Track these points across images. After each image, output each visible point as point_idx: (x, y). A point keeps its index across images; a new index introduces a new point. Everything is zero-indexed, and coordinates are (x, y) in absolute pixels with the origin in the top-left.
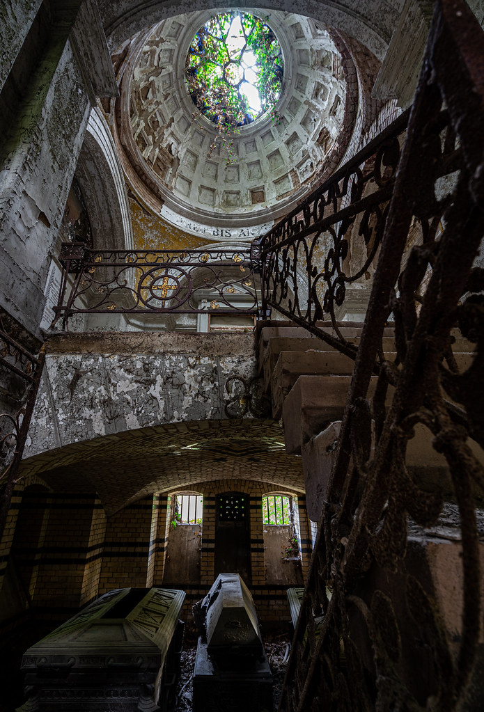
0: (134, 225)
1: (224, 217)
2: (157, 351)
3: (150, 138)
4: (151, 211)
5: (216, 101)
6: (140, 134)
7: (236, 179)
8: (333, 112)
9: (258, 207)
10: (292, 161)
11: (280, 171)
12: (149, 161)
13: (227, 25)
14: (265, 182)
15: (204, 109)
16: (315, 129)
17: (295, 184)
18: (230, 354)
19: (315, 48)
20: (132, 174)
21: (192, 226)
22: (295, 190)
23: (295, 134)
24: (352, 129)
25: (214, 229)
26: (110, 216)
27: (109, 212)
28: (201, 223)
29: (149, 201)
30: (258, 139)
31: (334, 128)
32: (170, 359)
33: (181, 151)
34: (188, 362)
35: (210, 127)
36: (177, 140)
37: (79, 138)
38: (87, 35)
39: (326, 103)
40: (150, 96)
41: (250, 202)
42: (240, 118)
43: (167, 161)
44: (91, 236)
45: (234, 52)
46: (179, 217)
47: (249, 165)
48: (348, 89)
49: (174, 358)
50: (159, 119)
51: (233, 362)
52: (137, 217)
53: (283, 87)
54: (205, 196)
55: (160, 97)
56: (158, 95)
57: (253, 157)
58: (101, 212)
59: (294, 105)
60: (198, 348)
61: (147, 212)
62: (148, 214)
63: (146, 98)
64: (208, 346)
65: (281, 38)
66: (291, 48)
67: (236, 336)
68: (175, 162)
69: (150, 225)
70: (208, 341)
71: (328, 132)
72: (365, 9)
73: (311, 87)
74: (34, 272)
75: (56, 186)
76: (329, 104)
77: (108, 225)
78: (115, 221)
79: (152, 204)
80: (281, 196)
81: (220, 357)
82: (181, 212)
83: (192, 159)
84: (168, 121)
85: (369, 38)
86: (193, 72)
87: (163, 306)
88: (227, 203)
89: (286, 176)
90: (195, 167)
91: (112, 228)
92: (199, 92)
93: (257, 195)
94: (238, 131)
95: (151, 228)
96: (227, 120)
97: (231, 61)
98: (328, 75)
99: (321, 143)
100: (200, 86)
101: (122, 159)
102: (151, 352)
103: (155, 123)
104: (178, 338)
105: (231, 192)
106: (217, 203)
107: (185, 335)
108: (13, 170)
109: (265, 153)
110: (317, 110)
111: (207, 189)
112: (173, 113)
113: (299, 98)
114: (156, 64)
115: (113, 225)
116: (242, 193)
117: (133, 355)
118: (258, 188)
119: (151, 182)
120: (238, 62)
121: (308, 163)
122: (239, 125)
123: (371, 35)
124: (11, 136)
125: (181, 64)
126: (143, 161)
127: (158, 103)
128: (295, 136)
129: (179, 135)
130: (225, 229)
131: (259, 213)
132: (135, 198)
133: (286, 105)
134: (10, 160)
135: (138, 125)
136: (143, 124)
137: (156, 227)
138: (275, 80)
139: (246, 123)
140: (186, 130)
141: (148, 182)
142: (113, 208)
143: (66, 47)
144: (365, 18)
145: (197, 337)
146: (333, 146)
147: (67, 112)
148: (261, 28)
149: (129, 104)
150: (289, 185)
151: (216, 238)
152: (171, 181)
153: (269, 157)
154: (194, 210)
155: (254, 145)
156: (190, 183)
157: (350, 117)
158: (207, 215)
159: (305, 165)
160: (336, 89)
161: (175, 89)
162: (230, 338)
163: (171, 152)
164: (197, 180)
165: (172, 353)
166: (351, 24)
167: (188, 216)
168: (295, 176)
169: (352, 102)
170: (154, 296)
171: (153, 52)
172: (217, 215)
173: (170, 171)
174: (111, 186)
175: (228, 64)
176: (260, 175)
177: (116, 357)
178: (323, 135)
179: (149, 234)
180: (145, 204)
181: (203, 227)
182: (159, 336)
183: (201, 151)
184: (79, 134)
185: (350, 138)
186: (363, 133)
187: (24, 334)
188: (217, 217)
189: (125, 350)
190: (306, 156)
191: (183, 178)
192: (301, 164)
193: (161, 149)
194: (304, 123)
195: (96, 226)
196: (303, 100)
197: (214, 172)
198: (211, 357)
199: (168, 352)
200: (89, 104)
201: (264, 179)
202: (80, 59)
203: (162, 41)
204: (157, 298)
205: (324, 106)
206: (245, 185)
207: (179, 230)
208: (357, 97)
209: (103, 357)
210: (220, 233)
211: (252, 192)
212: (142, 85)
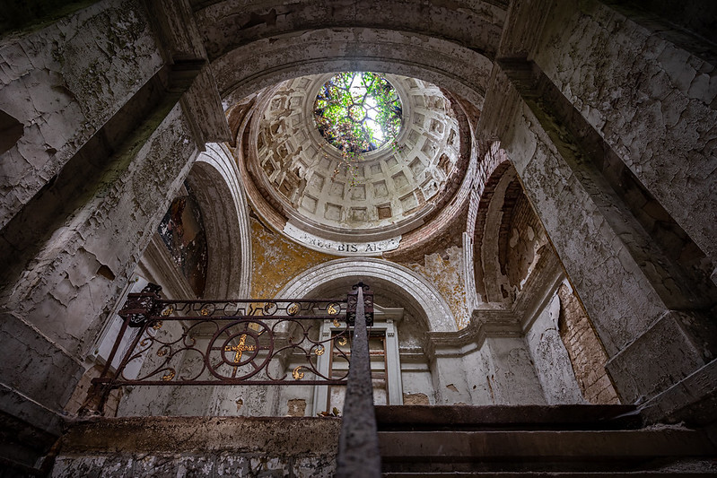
0: (254, 243)
1: (350, 233)
2: (211, 448)
3: (278, 164)
4: (273, 229)
5: (342, 134)
6: (268, 161)
7: (363, 196)
8: (450, 142)
9: (385, 223)
10: (416, 181)
11: (406, 190)
12: (276, 184)
13: (350, 80)
14: (391, 199)
15: (330, 140)
16: (436, 155)
17: (420, 201)
18: (308, 452)
19: (428, 95)
20: (256, 196)
21: (317, 242)
22: (421, 207)
23: (417, 158)
24: (469, 156)
25: (340, 244)
26: (229, 236)
27: (228, 232)
28: (327, 238)
29: (271, 219)
30: (383, 162)
31: (453, 154)
32: (226, 461)
33: (308, 174)
34: (250, 467)
35: (337, 154)
36: (304, 164)
37: (177, 183)
38: (201, 97)
39: (443, 135)
40: (280, 131)
41: (377, 217)
42: (365, 146)
43: (293, 183)
44: (207, 255)
45: (358, 97)
46: (303, 233)
47: (375, 184)
48: (460, 126)
49: (231, 460)
50: (288, 148)
51: (311, 466)
52: (258, 235)
53: (403, 123)
54: (332, 212)
55: (289, 131)
56: (288, 130)
57: (378, 177)
58: (219, 232)
59: (414, 136)
60: (267, 442)
61: (269, 229)
62: (270, 232)
63: (276, 132)
64: (281, 439)
65: (398, 88)
66: (408, 95)
67: (320, 423)
68: (302, 183)
69: (271, 242)
70: (283, 431)
71: (447, 158)
72: (461, 73)
73: (427, 123)
74: (73, 338)
75: (134, 233)
76: (445, 136)
77: (225, 244)
78: (233, 241)
79: (275, 222)
80: (408, 212)
81: (294, 457)
82: (305, 229)
83: (319, 180)
84: (296, 150)
85: (467, 93)
86: (320, 112)
87: (234, 375)
88: (354, 219)
89: (411, 194)
90: (322, 187)
91: (230, 247)
92: (326, 127)
93: (384, 211)
94: (362, 157)
95: (273, 245)
96: (352, 149)
97: (354, 104)
98: (442, 114)
99: (442, 167)
100: (328, 122)
101: (246, 183)
102: (202, 451)
103: (284, 152)
104: (243, 426)
105: (358, 209)
106: (343, 219)
107: (253, 421)
108: (72, 227)
109: (390, 174)
110: (436, 140)
111: (334, 206)
112: (302, 143)
113: (419, 131)
114: (286, 107)
115: (230, 245)
116: (368, 210)
117: (176, 456)
118: (384, 205)
119: (276, 202)
120: (361, 105)
121: (431, 183)
122: (365, 151)
123: (468, 91)
124: (86, 191)
125: (310, 107)
126: (268, 184)
127: (287, 136)
128: (417, 160)
129: (307, 161)
130: (351, 244)
131: (386, 228)
132: (257, 218)
133: (406, 136)
134: (74, 216)
135: (267, 154)
136: (271, 153)
137: (278, 244)
138: (395, 117)
139: (370, 150)
140: (314, 156)
141: (273, 202)
142: (232, 228)
143: (176, 107)
144: (462, 79)
145: (268, 425)
146: (454, 169)
147: (166, 160)
148: (379, 82)
149: (256, 139)
150: (415, 202)
151: (341, 253)
152: (296, 200)
153: (394, 177)
154: (318, 226)
155: (379, 167)
156: (316, 201)
157: (465, 147)
158: (333, 230)
159: (428, 184)
160: (450, 124)
161: (303, 125)
162: (311, 426)
163: (298, 174)
164: (323, 198)
165: (230, 450)
166: (451, 82)
167: (313, 232)
168: (420, 194)
169: (465, 136)
170: (225, 361)
171: (283, 100)
172: (342, 231)
173: (297, 191)
174: (232, 209)
175: (352, 106)
176: (386, 193)
177: (153, 459)
178: (443, 160)
179: (269, 251)
180: (267, 223)
181: (328, 242)
182: (218, 423)
183: (328, 173)
184: (178, 179)
185: (468, 163)
186: (479, 160)
187: (28, 431)
188: (343, 232)
189: (168, 447)
190: (429, 177)
191: (309, 196)
192: (425, 184)
193: (288, 173)
194: (424, 150)
195: (213, 245)
196: (422, 133)
197: (341, 191)
198: (283, 458)
199: (225, 449)
200: (196, 150)
201: (390, 196)
202: (191, 116)
203: (292, 91)
204: (228, 363)
205: (442, 137)
206: (371, 202)
207: (302, 246)
208: (469, 133)
209: (135, 458)
210: (345, 248)
211: (379, 208)
212: (272, 123)
